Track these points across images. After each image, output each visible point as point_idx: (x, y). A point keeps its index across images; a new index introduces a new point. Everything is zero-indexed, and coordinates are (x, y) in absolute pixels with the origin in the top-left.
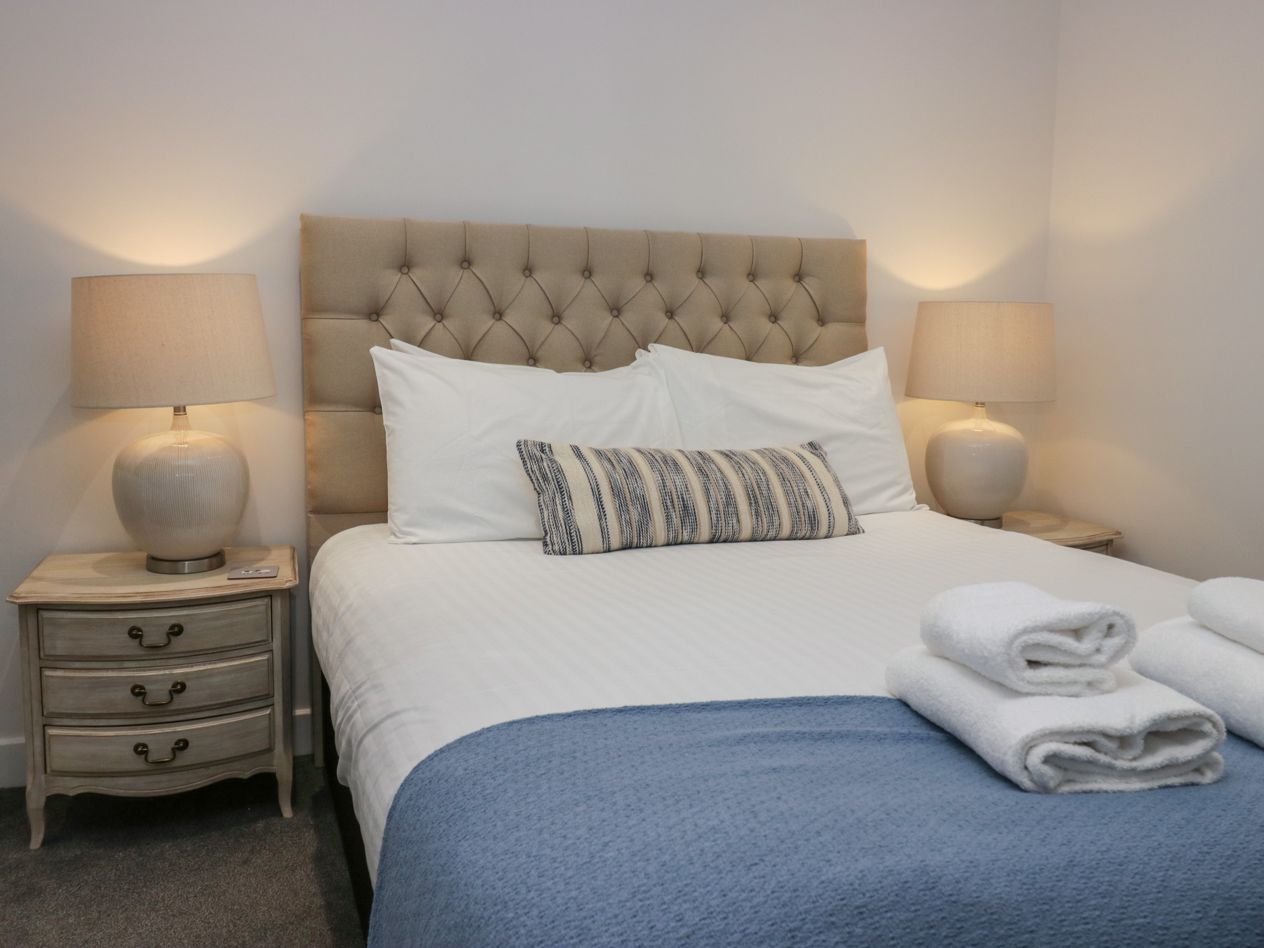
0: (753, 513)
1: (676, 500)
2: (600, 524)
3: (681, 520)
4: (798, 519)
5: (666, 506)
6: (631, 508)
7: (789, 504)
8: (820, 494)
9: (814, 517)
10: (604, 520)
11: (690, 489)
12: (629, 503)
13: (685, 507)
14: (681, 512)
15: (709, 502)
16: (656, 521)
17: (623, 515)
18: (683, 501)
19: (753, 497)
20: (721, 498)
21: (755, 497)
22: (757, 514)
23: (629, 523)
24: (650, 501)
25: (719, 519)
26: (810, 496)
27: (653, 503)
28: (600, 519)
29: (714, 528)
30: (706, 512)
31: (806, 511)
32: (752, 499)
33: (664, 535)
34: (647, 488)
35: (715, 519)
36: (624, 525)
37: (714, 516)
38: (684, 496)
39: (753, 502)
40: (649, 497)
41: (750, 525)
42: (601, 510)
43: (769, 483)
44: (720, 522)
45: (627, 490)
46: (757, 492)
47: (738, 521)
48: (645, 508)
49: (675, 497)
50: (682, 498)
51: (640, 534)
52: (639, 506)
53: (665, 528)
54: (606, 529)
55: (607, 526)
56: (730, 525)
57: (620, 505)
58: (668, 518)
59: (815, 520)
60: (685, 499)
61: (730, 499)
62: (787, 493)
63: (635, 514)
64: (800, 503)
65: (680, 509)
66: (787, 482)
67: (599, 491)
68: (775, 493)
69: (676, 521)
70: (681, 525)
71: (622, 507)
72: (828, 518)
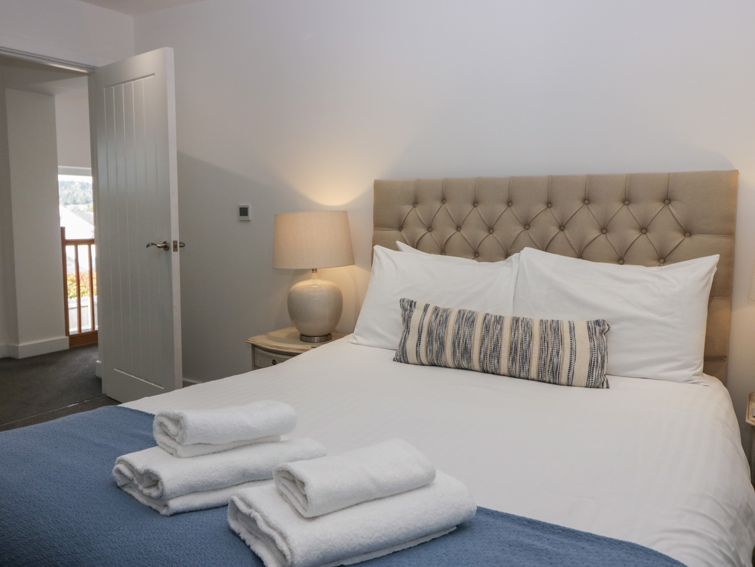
0: (510, 359)
1: (461, 344)
2: (416, 349)
3: (462, 355)
4: (543, 369)
5: (455, 345)
6: (434, 343)
7: (540, 358)
8: (569, 355)
9: (557, 370)
10: (419, 347)
11: (472, 338)
12: (434, 340)
13: (466, 348)
14: (463, 350)
15: (481, 347)
16: (447, 352)
17: (429, 346)
18: (466, 344)
19: (515, 349)
20: (491, 347)
21: (516, 349)
22: (514, 360)
23: (431, 351)
24: (446, 341)
25: (486, 359)
26: (560, 355)
27: (448, 342)
28: (417, 346)
29: (481, 363)
30: (478, 353)
31: (552, 364)
32: (513, 350)
33: (451, 361)
34: (447, 333)
35: (483, 358)
36: (428, 351)
37: (482, 356)
38: (467, 341)
39: (513, 352)
40: (446, 339)
41: (506, 366)
42: (419, 341)
43: (531, 342)
44: (485, 361)
45: (436, 332)
46: (519, 346)
47: (498, 362)
48: (442, 345)
49: (461, 341)
50: (466, 342)
51: (437, 358)
52: (439, 342)
53: (451, 358)
54: (419, 352)
55: (419, 350)
56: (492, 364)
57: (429, 340)
58: (454, 352)
59: (556, 372)
60: (467, 343)
61: (497, 347)
62: (541, 351)
63: (436, 346)
64: (549, 358)
65: (463, 348)
66: (546, 344)
67: (422, 331)
68: (532, 349)
69: (458, 354)
70: (461, 358)
71: (429, 342)
72: (567, 372)
